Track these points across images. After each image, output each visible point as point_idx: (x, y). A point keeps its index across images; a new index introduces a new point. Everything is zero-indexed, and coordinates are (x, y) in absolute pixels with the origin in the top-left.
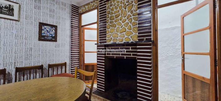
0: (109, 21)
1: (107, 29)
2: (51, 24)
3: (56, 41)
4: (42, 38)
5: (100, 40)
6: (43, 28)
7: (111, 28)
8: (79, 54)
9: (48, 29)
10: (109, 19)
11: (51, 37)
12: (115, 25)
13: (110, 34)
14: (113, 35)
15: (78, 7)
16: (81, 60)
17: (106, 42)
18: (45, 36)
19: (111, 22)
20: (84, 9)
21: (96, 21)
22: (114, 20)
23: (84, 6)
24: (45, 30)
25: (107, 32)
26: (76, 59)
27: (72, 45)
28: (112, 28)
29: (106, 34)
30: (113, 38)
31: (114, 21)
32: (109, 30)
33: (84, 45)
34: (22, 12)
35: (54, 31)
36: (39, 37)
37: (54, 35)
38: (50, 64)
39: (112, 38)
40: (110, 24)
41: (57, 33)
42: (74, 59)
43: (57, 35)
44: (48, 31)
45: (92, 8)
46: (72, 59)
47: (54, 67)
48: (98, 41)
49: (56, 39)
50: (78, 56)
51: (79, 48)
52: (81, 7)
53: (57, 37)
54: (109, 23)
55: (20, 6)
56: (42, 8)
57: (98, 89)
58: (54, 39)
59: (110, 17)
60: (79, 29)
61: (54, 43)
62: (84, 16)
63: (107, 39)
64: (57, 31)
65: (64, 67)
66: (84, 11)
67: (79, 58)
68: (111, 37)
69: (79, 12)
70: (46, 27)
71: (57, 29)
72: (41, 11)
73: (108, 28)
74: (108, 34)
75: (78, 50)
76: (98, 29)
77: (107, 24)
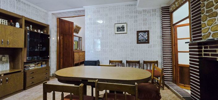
0: (206, 10)
1: (202, 22)
2: (145, 30)
3: (148, 43)
4: (139, 42)
5: (193, 37)
6: (139, 34)
7: (208, 19)
8: (171, 54)
9: (142, 35)
10: (205, 8)
11: (145, 40)
12: (216, 13)
13: (208, 27)
14: (213, 29)
15: (169, 7)
16: (173, 60)
17: (201, 39)
18: (141, 40)
19: (209, 10)
20: (174, 6)
21: (187, 15)
22: (214, 6)
23: (174, 3)
24: (141, 36)
25: (203, 26)
26: (168, 58)
27: (164, 45)
28: (210, 19)
29: (201, 29)
30: (212, 33)
31: (213, 8)
32: (206, 22)
33: (177, 44)
34: (128, 27)
35: (147, 35)
36: (137, 41)
37: (147, 39)
38: (145, 60)
39: (210, 33)
40: (207, 14)
41: (149, 36)
42: (165, 58)
43: (149, 38)
44: (142, 36)
45: (182, 2)
46: (163, 58)
47: (148, 64)
48: (191, 38)
49: (149, 41)
50: (171, 56)
51: (171, 48)
52: (171, 5)
53: (149, 39)
54: (205, 13)
55: (127, 24)
56: (138, 21)
57: (192, 97)
58: (147, 41)
59: (207, 5)
60: (170, 28)
61: (148, 44)
62: (175, 14)
63: (203, 34)
64: (149, 35)
65: (156, 64)
66: (174, 8)
67: (172, 58)
68: (210, 31)
69: (170, 11)
70: (141, 33)
71: (149, 33)
72: (138, 23)
73: (204, 20)
74: (205, 28)
75: (171, 50)
76: (190, 24)
77: (202, 15)
